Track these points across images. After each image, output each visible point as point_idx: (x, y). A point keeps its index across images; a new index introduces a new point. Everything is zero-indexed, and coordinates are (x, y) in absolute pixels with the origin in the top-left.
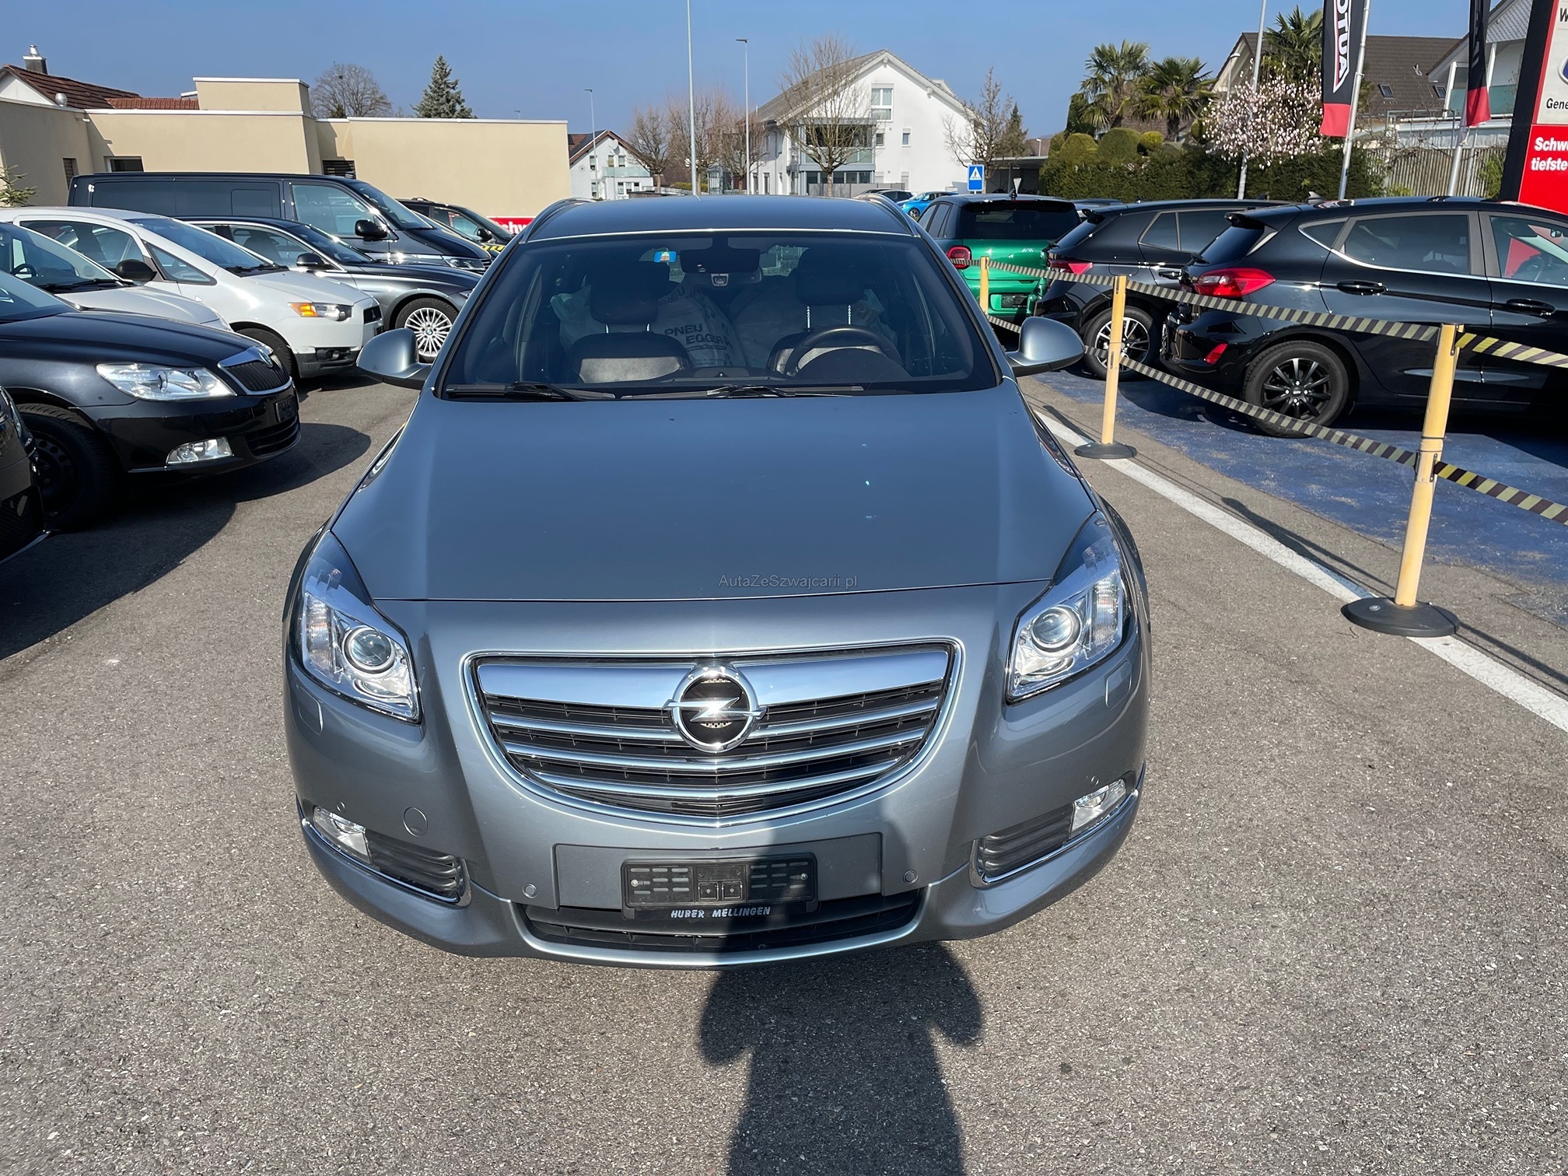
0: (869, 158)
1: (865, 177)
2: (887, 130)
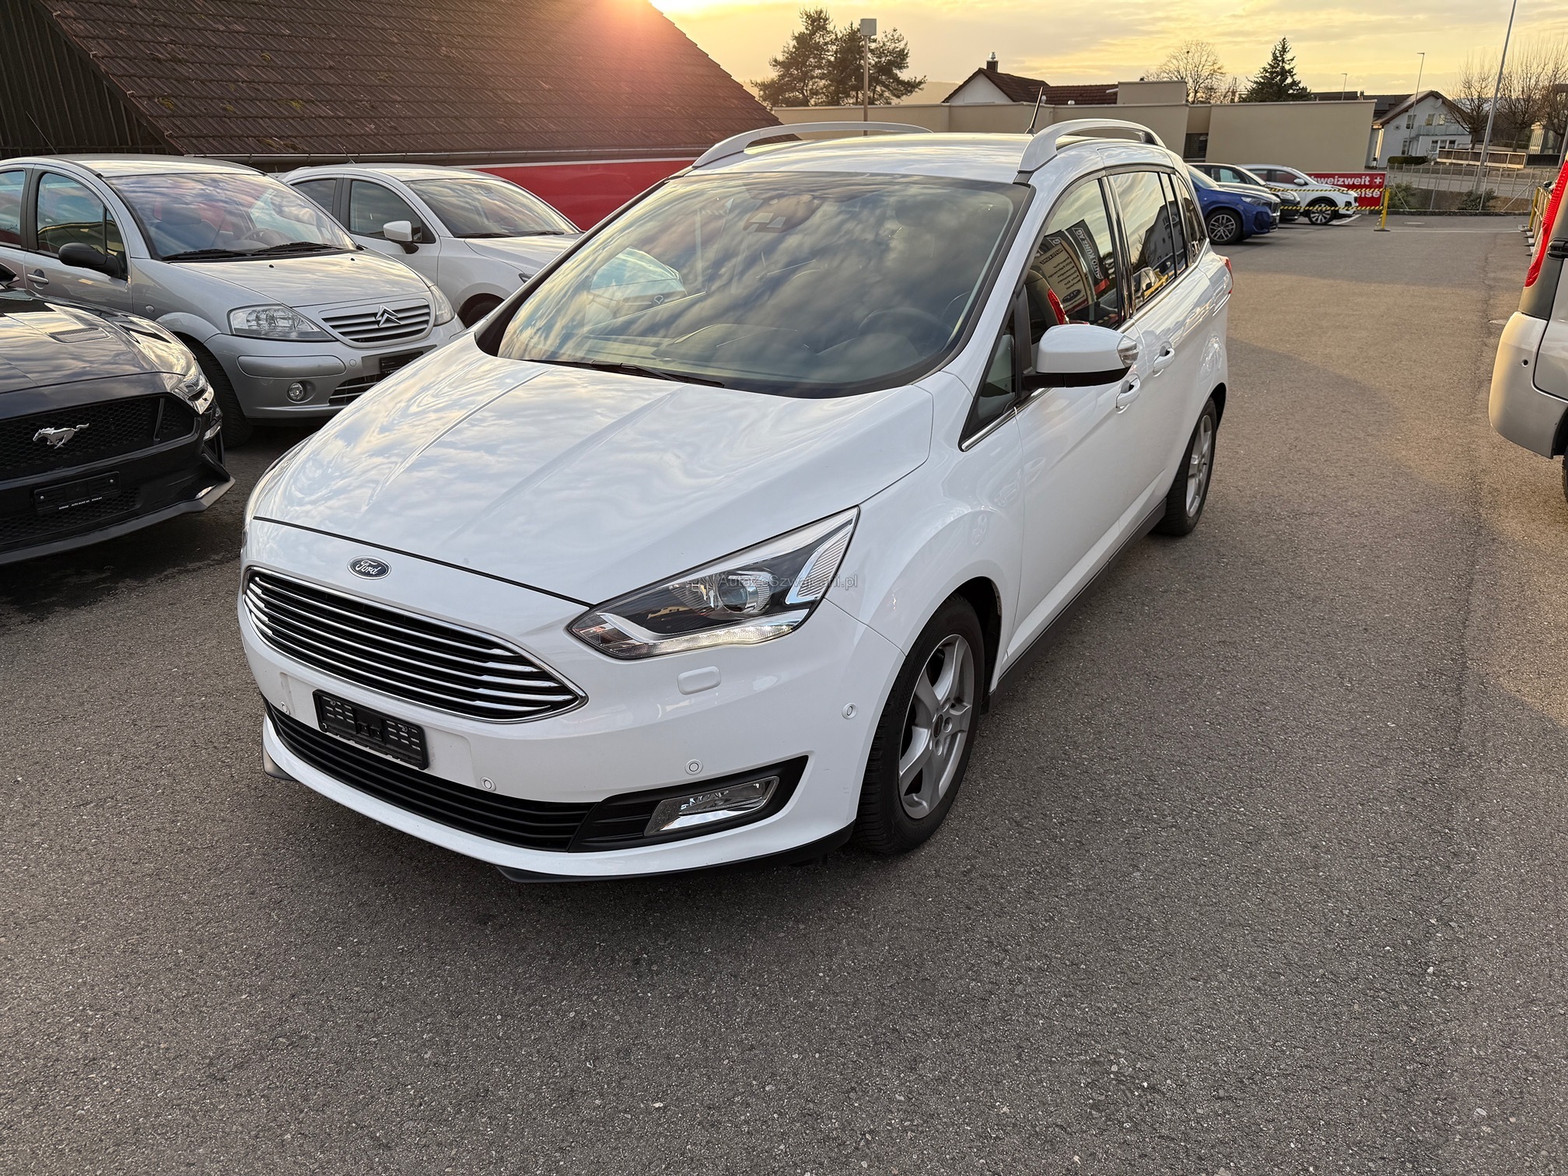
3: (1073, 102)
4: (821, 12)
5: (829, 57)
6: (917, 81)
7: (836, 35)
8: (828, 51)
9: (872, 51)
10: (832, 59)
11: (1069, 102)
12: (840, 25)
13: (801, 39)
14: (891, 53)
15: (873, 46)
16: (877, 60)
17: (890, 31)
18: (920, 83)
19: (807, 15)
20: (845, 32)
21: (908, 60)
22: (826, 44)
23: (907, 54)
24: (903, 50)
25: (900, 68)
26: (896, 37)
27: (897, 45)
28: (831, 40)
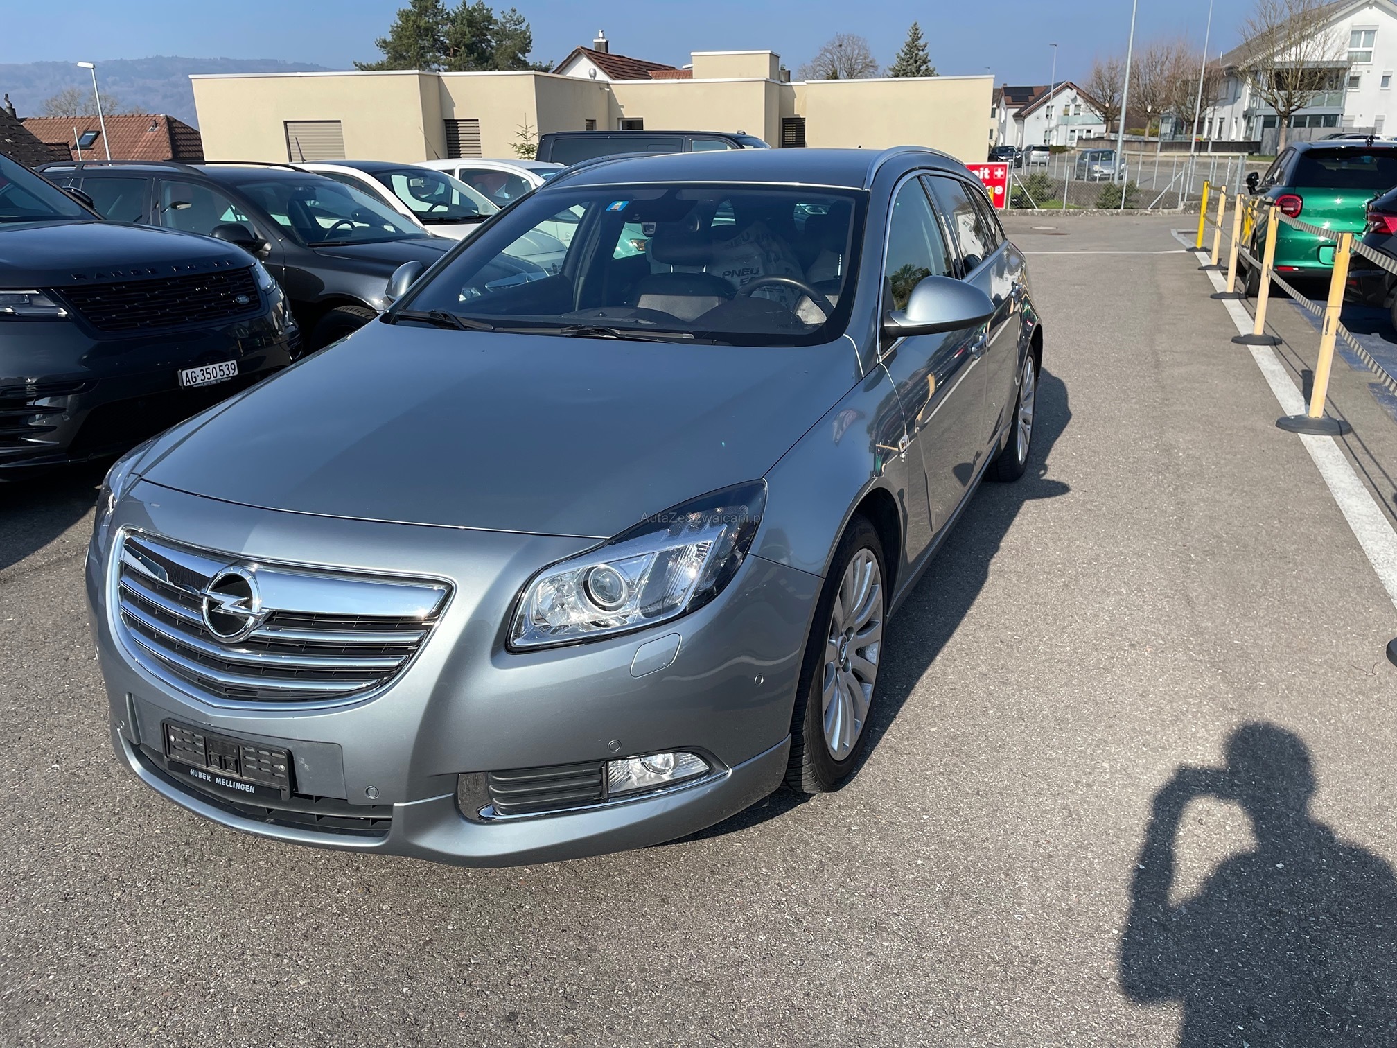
0: (1340, 101)
1: (1331, 120)
2: (1365, 72)
7: (448, 14)
9: (493, 33)
10: (446, 41)
14: (514, 35)
15: (495, 27)
16: (498, 43)
21: (532, 48)
22: (437, 23)
23: (530, 37)
24: (524, 33)
27: (518, 27)
28: (443, 20)
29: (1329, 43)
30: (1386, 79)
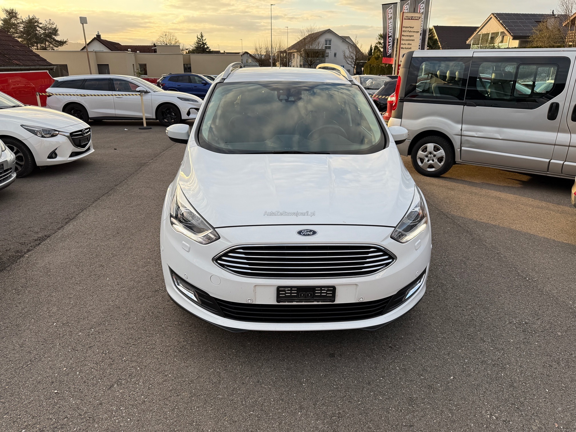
2: (329, 53)
3: (139, 52)
4: (13, 10)
5: (21, 29)
6: (64, 41)
7: (22, 20)
8: (20, 26)
9: (41, 28)
10: (22, 30)
11: (137, 52)
12: (23, 16)
13: (5, 21)
14: (51, 29)
15: (41, 26)
16: (44, 31)
17: (48, 20)
18: (66, 42)
19: (6, 10)
20: (26, 19)
21: (58, 32)
22: (18, 23)
23: (58, 30)
24: (56, 28)
25: (56, 35)
26: (51, 22)
27: (52, 26)
28: (20, 22)
29: (319, 45)
30: (335, 55)
